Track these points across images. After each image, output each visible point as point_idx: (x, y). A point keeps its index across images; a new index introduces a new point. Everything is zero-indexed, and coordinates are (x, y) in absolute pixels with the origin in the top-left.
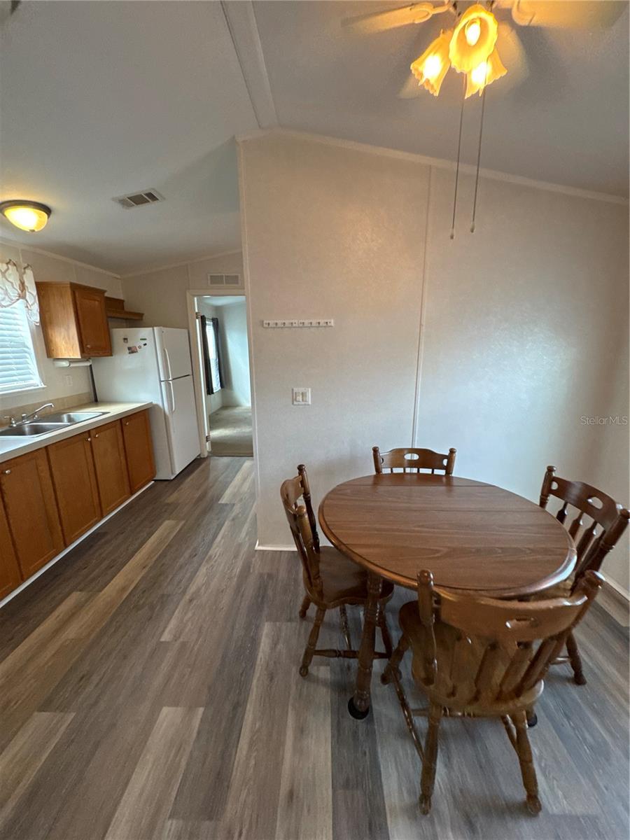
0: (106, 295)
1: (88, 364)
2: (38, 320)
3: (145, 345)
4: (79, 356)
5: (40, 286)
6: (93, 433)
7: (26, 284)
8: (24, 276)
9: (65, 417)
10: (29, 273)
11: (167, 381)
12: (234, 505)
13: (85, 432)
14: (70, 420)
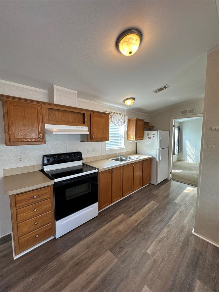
0: (145, 121)
1: (136, 142)
2: (127, 129)
3: (154, 136)
4: (134, 140)
5: (129, 120)
6: (135, 164)
7: (126, 120)
8: (126, 118)
9: (128, 157)
10: (127, 117)
11: (159, 149)
12: (181, 205)
13: (133, 163)
14: (130, 158)
